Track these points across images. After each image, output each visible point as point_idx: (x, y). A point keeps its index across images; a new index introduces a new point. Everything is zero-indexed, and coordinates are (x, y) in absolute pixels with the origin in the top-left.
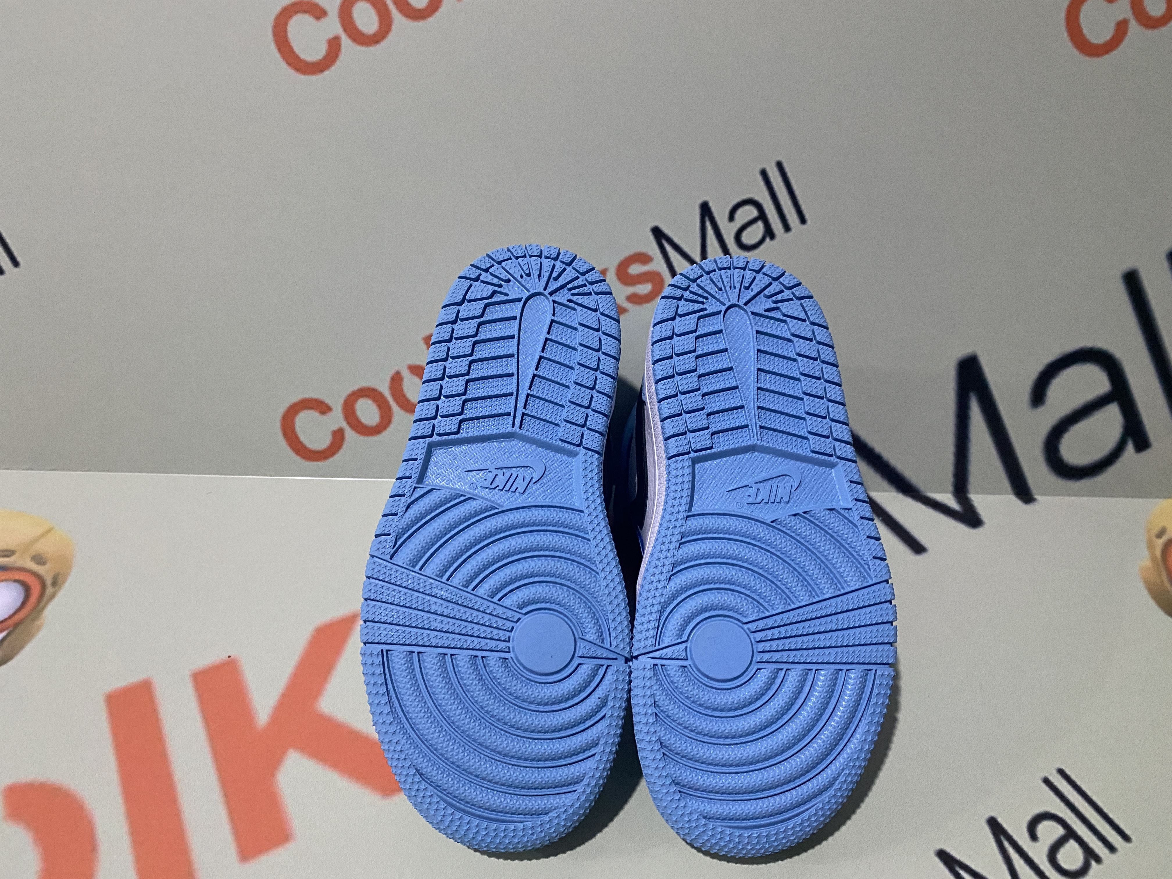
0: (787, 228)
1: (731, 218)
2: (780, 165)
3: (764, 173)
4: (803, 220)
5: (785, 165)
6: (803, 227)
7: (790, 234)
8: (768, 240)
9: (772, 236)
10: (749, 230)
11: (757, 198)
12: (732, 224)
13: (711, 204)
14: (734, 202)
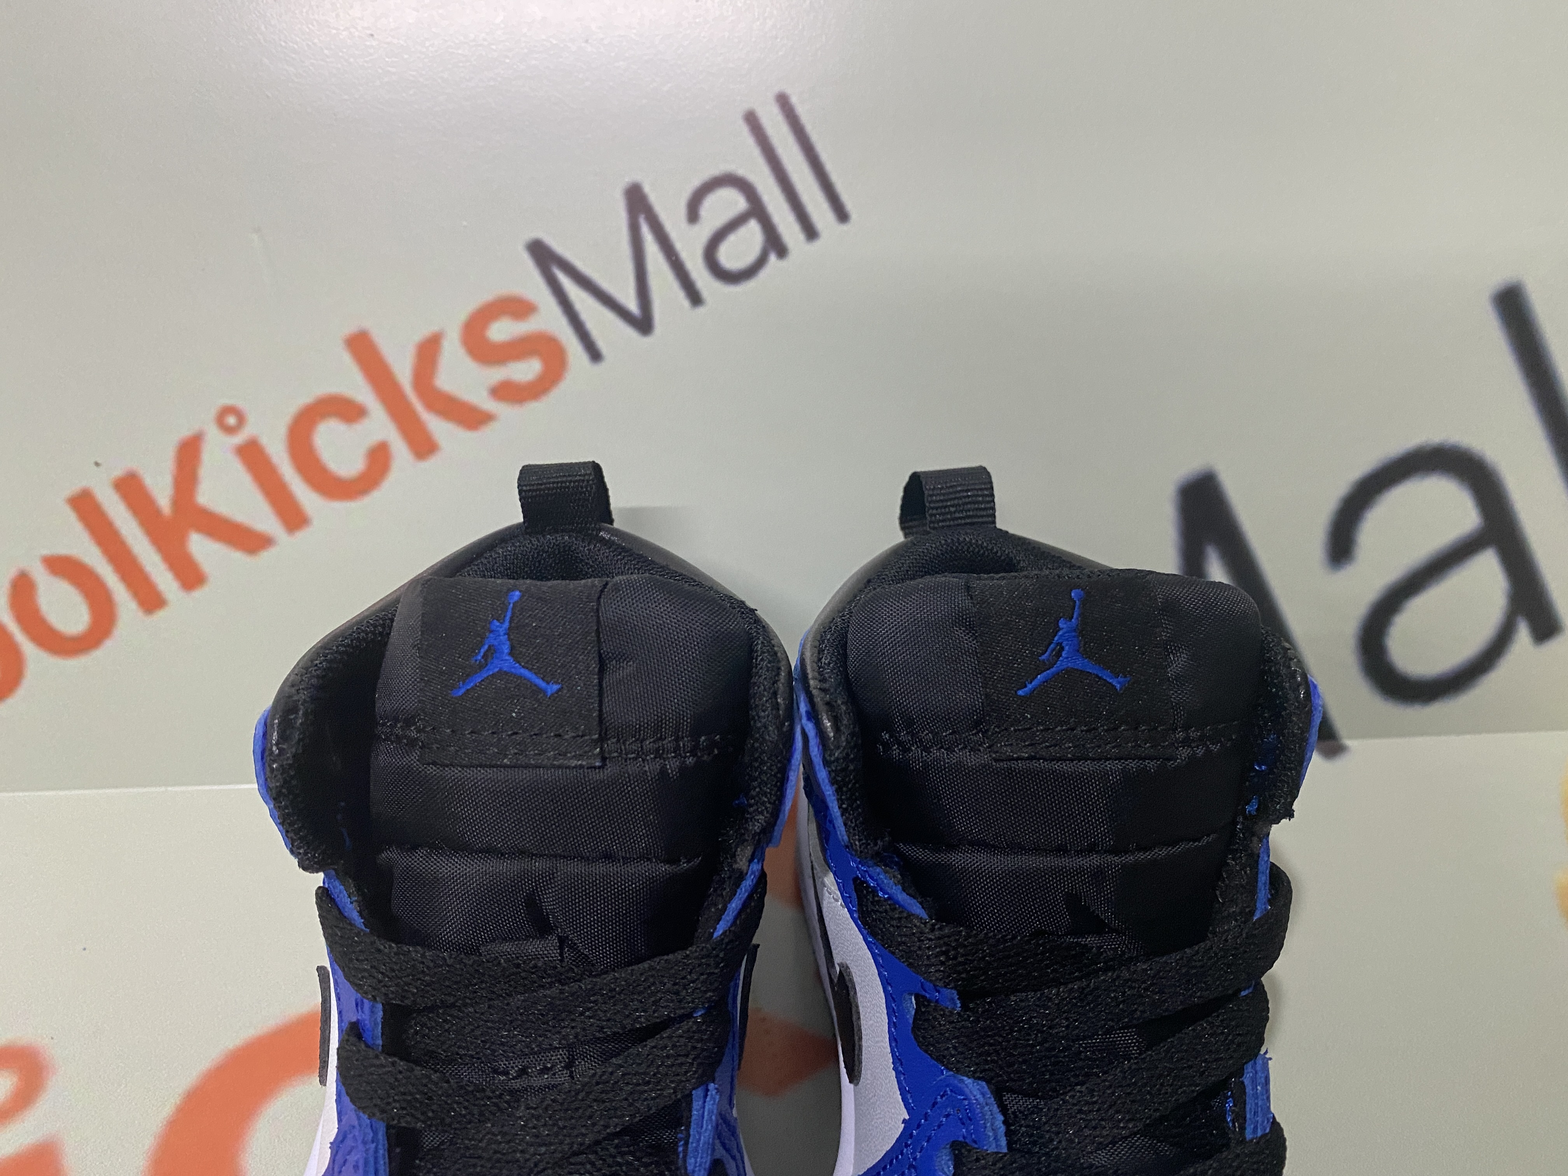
0: (811, 232)
1: (693, 215)
2: (784, 102)
3: (752, 121)
4: (842, 215)
5: (794, 100)
6: (844, 227)
7: (817, 244)
8: (773, 258)
9: (782, 251)
10: (732, 238)
11: (741, 172)
12: (696, 228)
13: (647, 189)
14: (696, 182)
